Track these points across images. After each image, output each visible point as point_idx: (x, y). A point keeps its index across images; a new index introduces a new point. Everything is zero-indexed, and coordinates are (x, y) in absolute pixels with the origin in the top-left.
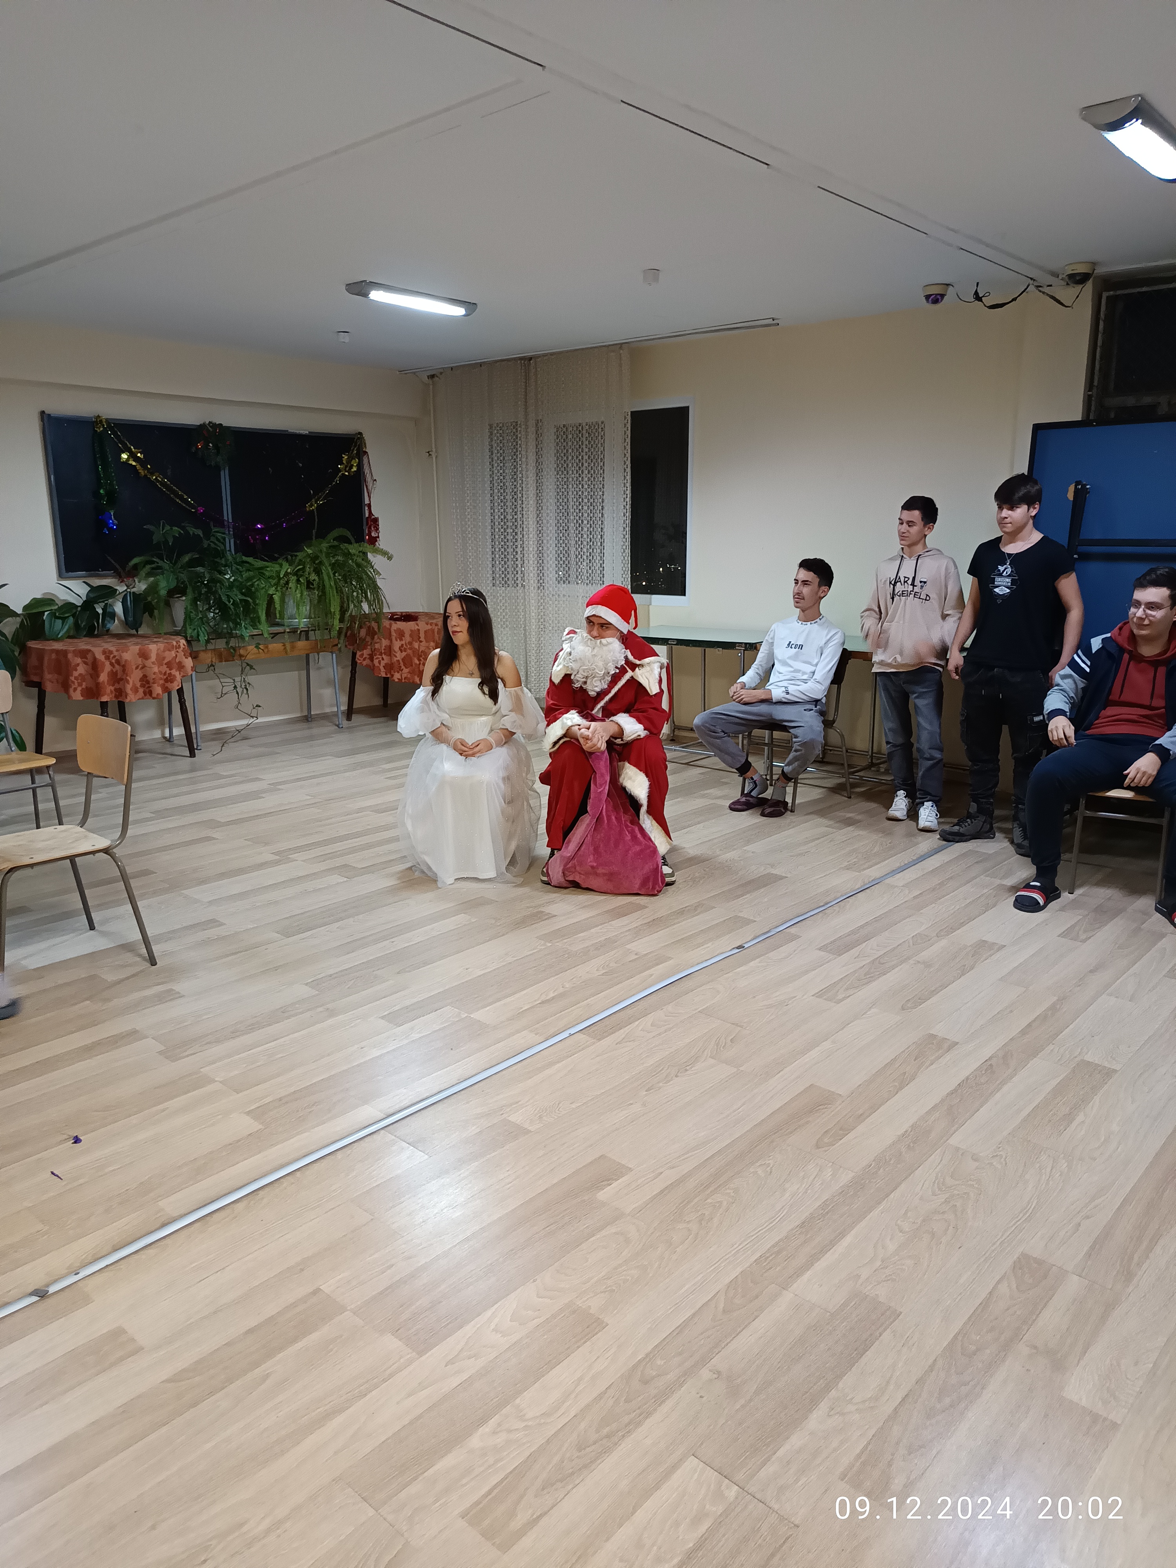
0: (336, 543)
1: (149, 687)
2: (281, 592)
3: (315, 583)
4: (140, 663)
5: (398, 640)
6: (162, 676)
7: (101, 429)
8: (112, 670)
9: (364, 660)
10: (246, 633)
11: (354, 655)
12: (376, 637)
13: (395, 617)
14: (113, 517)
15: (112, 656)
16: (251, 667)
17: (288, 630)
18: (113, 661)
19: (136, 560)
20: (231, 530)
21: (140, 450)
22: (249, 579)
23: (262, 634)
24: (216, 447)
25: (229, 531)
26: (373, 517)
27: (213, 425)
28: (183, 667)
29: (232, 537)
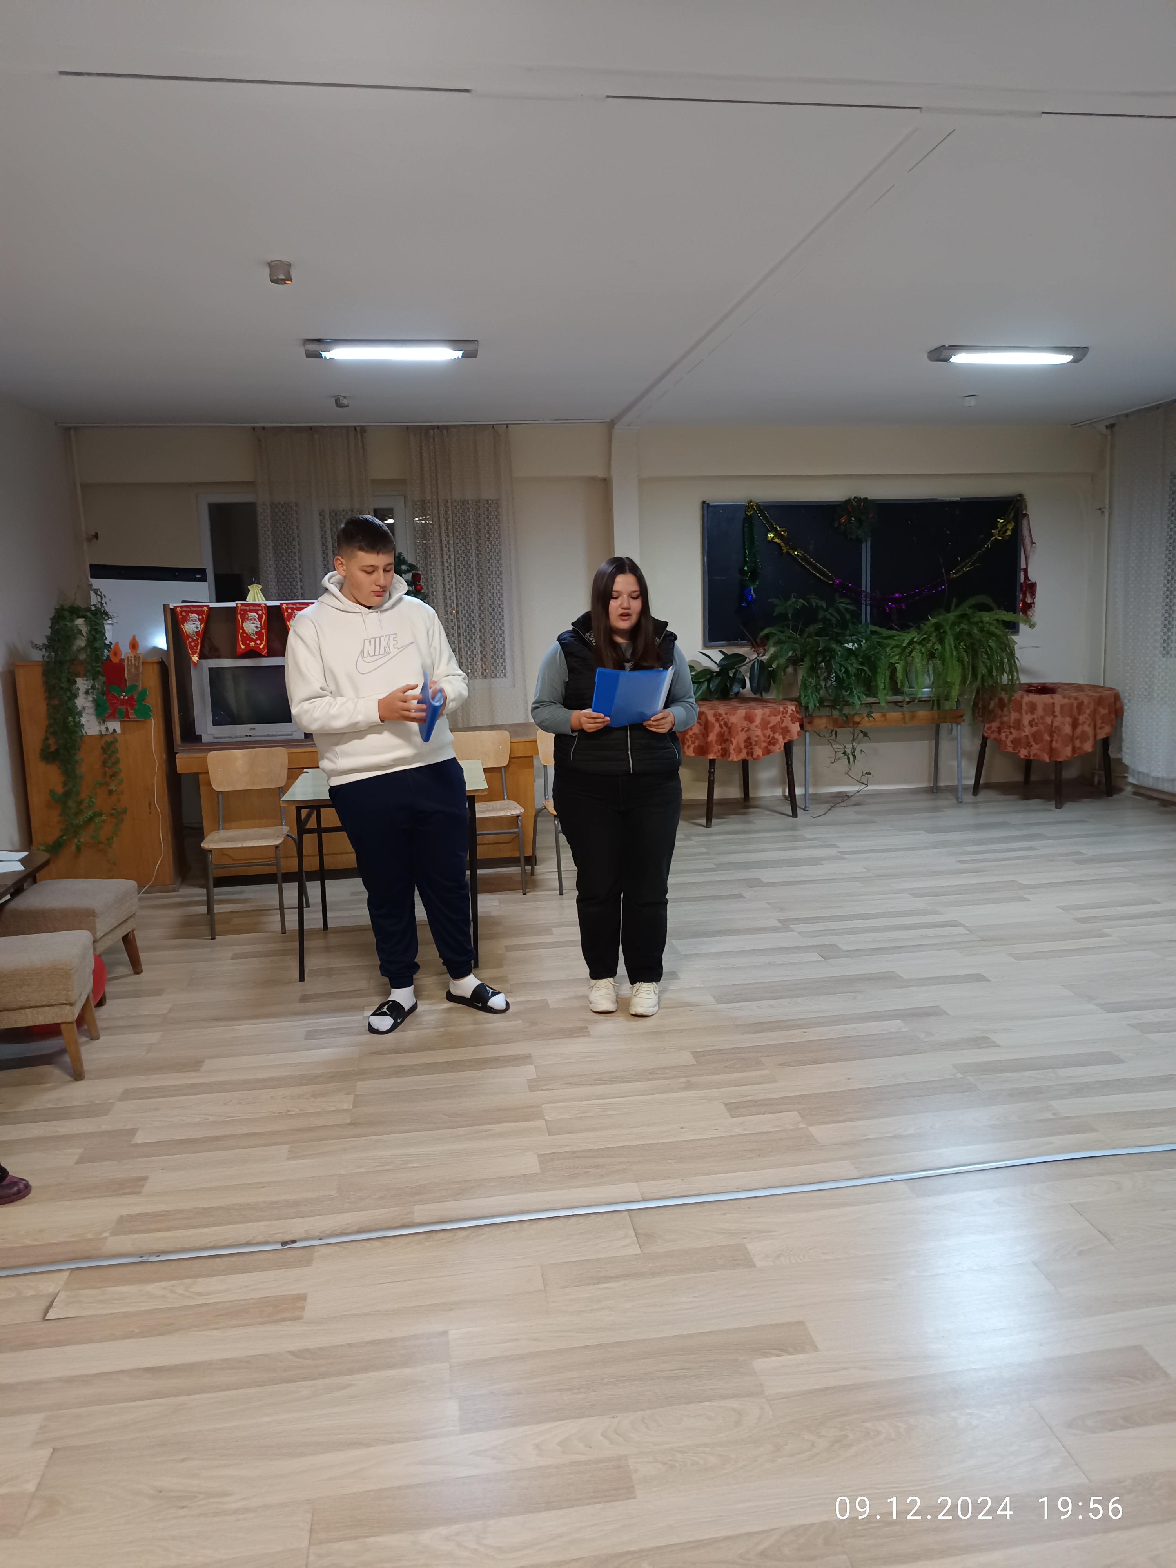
0: (971, 611)
1: (752, 748)
2: (905, 660)
3: (937, 654)
4: (746, 726)
5: (1029, 714)
6: (766, 739)
7: (751, 513)
8: (720, 731)
9: (993, 732)
10: (859, 702)
11: (984, 727)
12: (1005, 709)
13: (1030, 689)
14: (752, 592)
15: (721, 718)
16: (866, 735)
17: (909, 699)
18: (722, 723)
19: (766, 631)
20: (868, 600)
21: (784, 529)
23: (879, 703)
24: (860, 521)
25: (866, 601)
26: (1029, 582)
27: (858, 500)
28: (789, 731)
29: (868, 607)
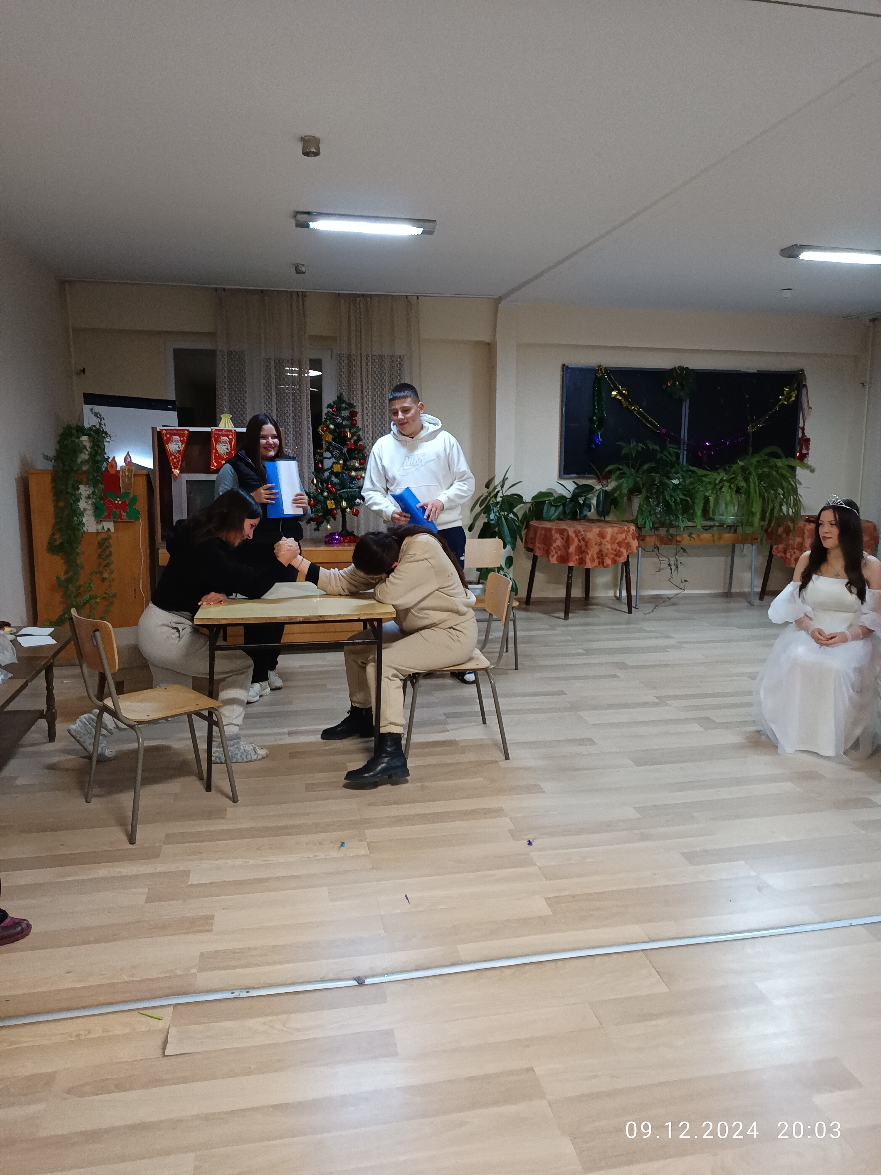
0: (766, 458)
1: (603, 559)
2: (716, 494)
3: (743, 490)
4: (599, 541)
6: (613, 552)
7: (601, 375)
8: (579, 545)
9: (779, 552)
10: (682, 525)
11: (771, 547)
12: (791, 535)
14: (599, 436)
15: (580, 534)
16: (684, 550)
17: (718, 525)
18: (580, 538)
19: (610, 467)
20: (685, 446)
21: (625, 388)
22: (691, 483)
23: (696, 526)
24: (681, 384)
25: (684, 447)
26: (805, 438)
27: (681, 368)
28: (630, 546)
29: (685, 452)
